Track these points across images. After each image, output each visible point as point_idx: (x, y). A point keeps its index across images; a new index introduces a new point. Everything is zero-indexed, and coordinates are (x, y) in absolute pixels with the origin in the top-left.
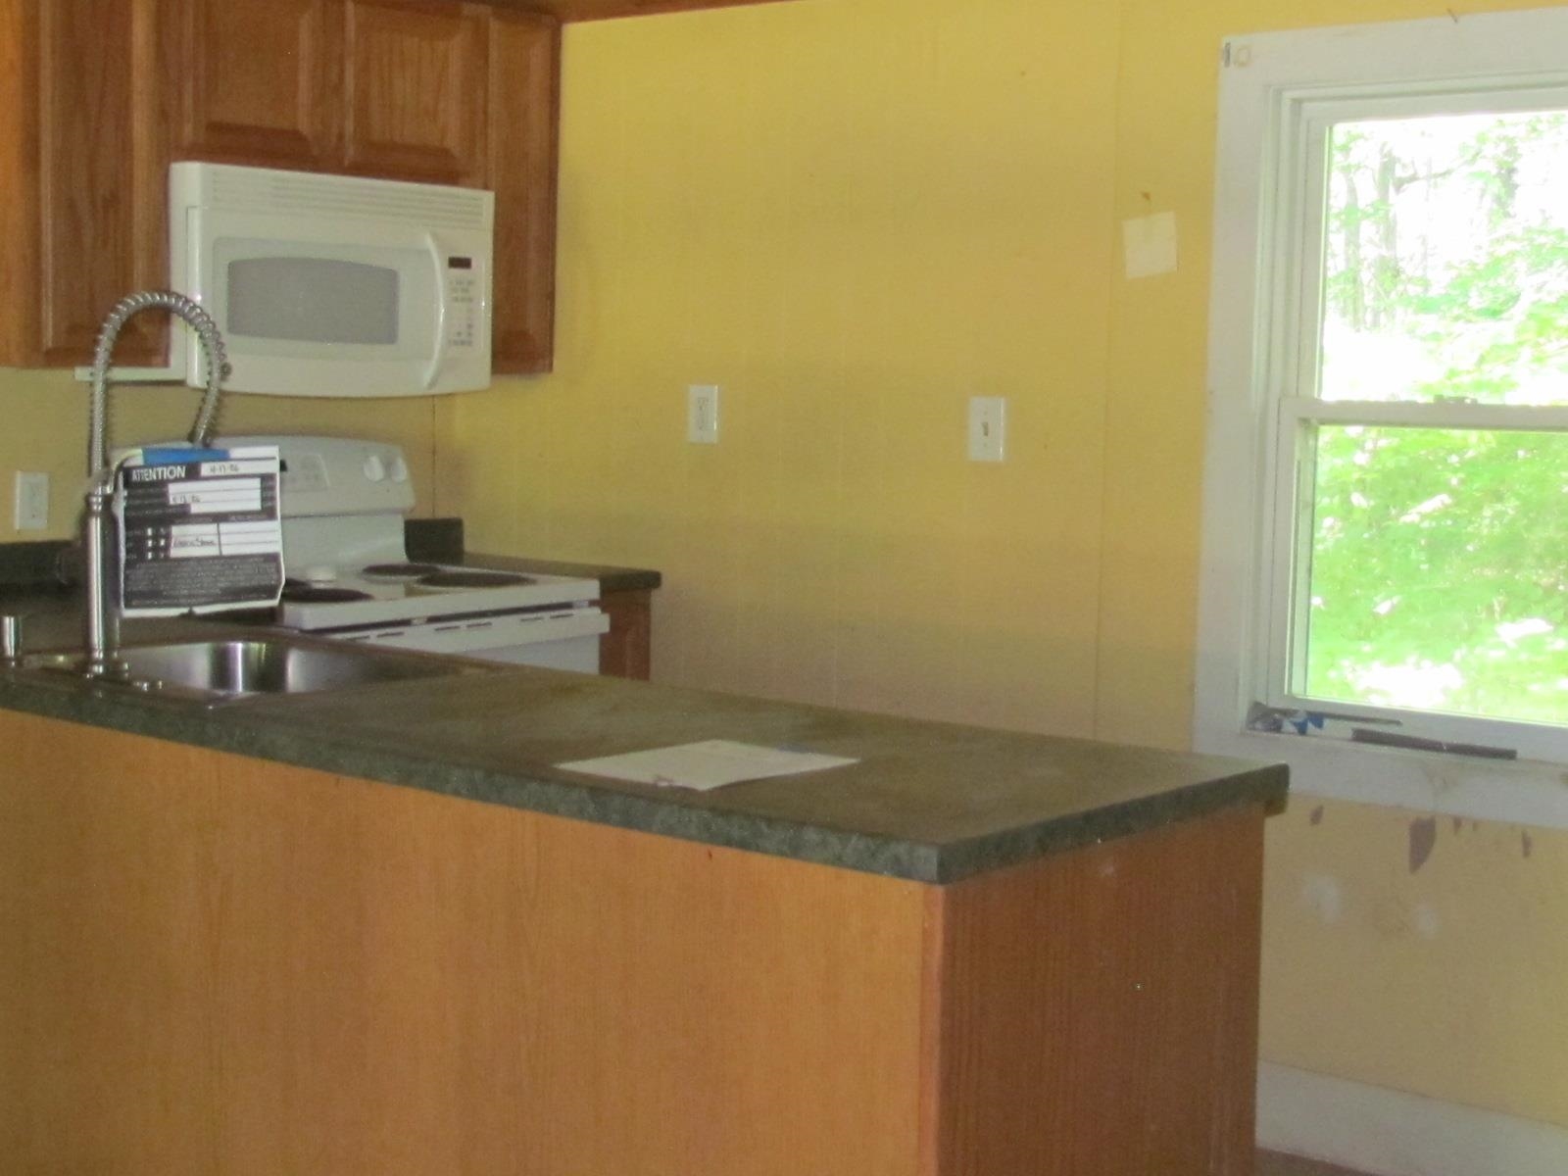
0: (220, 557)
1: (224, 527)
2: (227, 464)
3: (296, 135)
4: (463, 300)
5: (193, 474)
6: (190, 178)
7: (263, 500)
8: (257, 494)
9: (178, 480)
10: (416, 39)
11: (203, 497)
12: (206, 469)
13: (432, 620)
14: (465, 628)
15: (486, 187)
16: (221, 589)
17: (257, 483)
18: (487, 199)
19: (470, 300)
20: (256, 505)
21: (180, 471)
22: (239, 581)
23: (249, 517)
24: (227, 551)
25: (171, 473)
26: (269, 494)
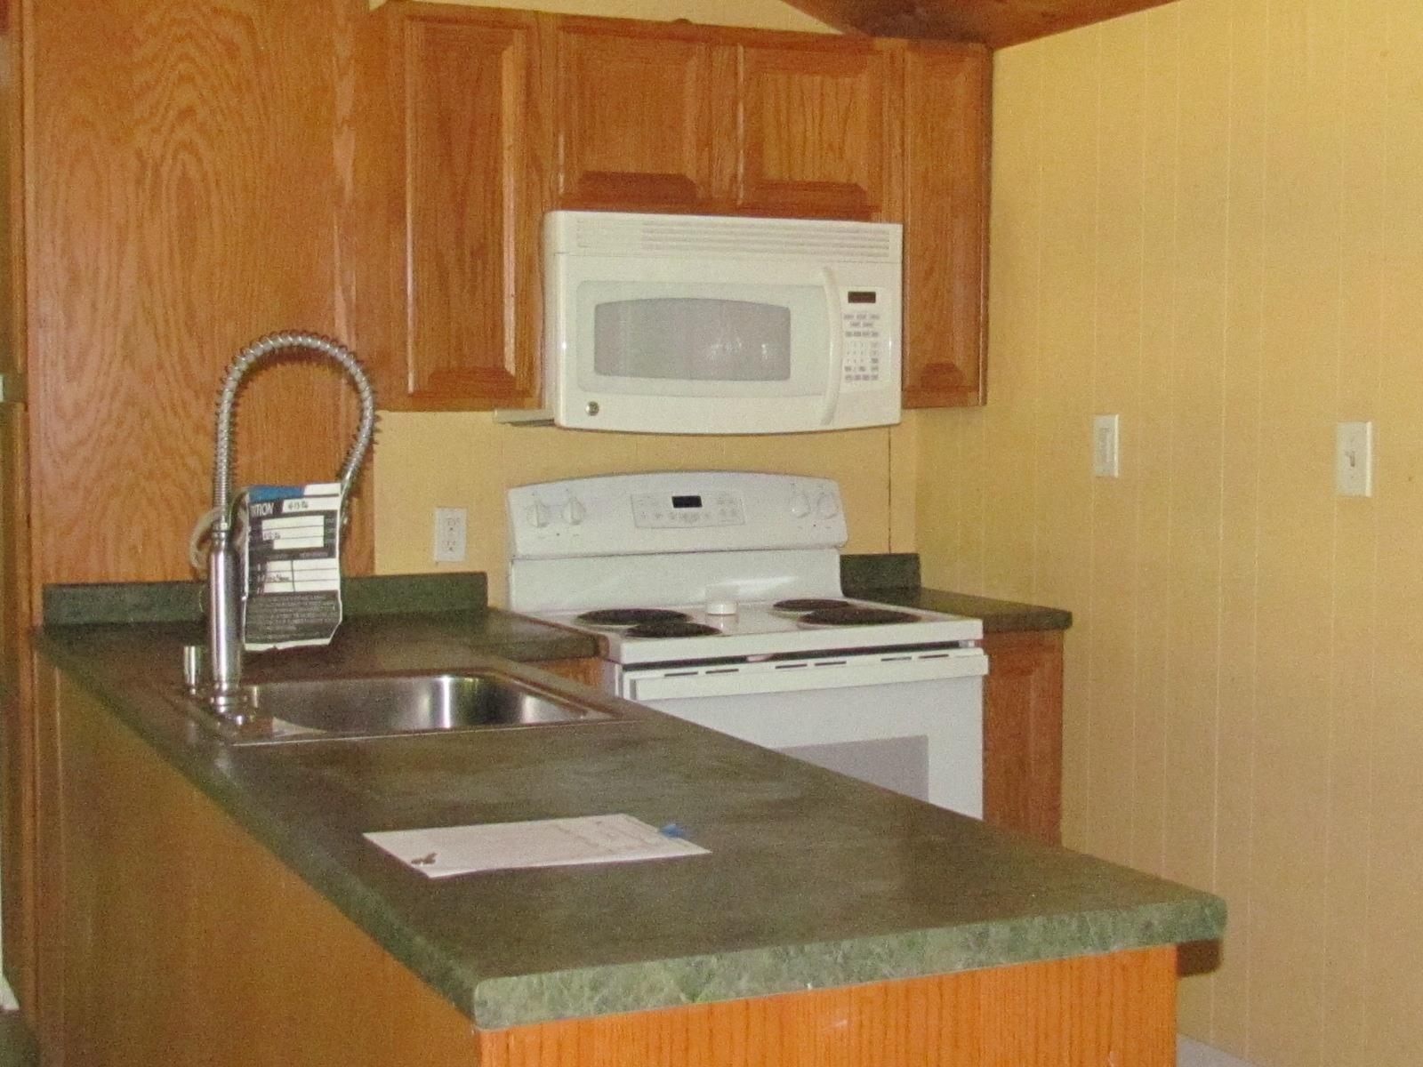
0: (294, 594)
1: (298, 564)
2: (300, 501)
3: (681, 180)
4: (866, 334)
5: (277, 513)
6: (564, 225)
7: (325, 537)
8: (321, 531)
9: (269, 517)
10: (818, 79)
11: (283, 533)
12: (287, 506)
13: (776, 657)
14: (813, 666)
15: (890, 220)
16: (297, 626)
17: (320, 520)
18: (894, 231)
19: (875, 334)
20: (319, 543)
21: (269, 508)
22: (309, 619)
23: (314, 554)
24: (300, 588)
25: (264, 510)
26: (331, 530)
